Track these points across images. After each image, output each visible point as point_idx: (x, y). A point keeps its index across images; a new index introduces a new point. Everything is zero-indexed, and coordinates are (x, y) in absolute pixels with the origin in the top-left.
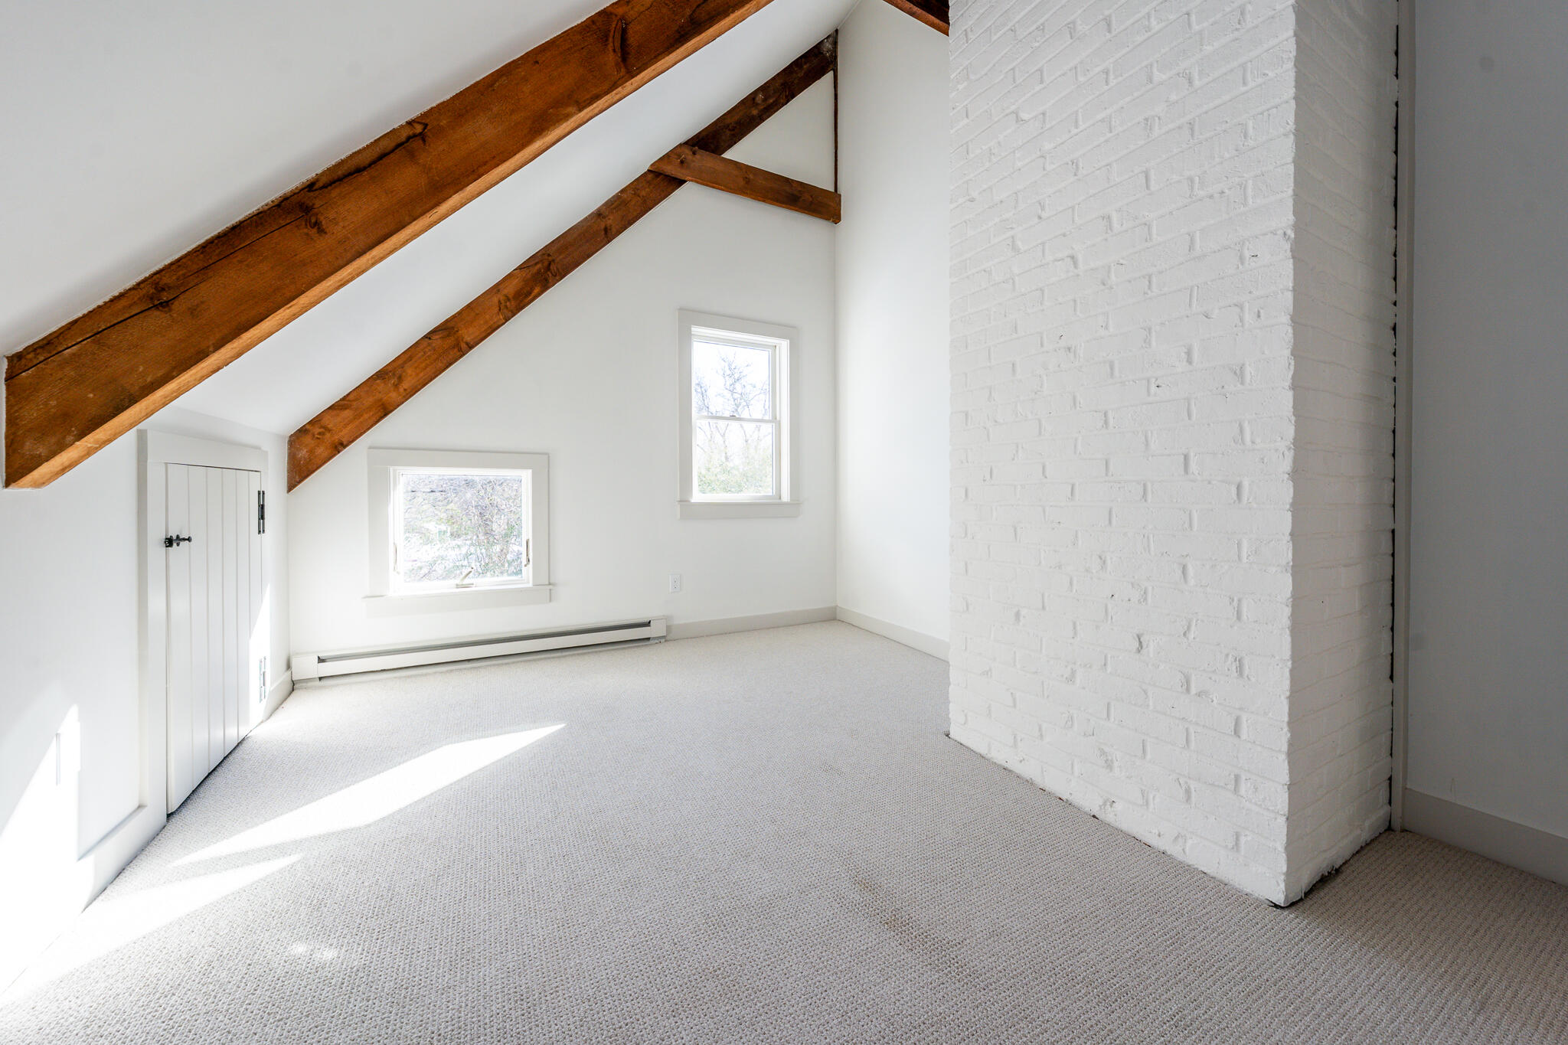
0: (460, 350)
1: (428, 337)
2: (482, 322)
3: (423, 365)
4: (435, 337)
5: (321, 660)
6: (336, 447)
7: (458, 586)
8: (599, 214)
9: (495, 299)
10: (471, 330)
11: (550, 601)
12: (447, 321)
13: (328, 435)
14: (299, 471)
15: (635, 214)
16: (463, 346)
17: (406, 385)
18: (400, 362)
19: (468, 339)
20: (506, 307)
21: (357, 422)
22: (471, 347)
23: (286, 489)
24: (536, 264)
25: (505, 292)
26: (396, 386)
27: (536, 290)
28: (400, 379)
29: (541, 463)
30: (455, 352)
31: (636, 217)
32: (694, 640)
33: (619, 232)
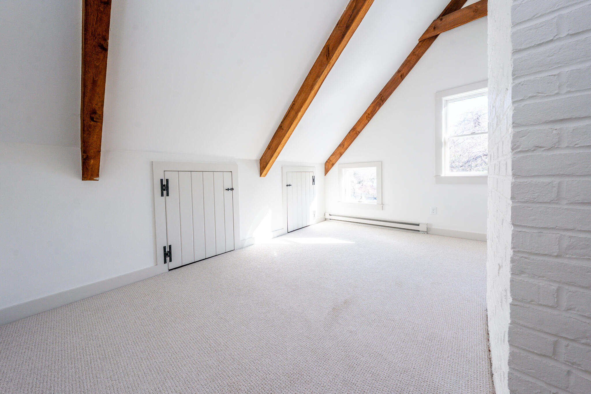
0: (357, 134)
1: (349, 133)
2: (362, 124)
3: (348, 141)
4: (351, 132)
5: (330, 215)
6: (332, 165)
7: (359, 202)
8: (399, 71)
9: (365, 116)
10: (359, 127)
11: (382, 210)
12: (353, 127)
13: (331, 162)
14: (327, 171)
15: (414, 63)
16: (358, 132)
17: (345, 147)
18: (344, 141)
19: (358, 130)
20: (368, 117)
21: (336, 158)
22: (359, 133)
23: (324, 175)
24: (377, 100)
25: (368, 113)
26: (343, 147)
27: (377, 108)
28: (344, 146)
29: (380, 165)
30: (356, 135)
31: (414, 64)
32: (440, 236)
33: (407, 74)
